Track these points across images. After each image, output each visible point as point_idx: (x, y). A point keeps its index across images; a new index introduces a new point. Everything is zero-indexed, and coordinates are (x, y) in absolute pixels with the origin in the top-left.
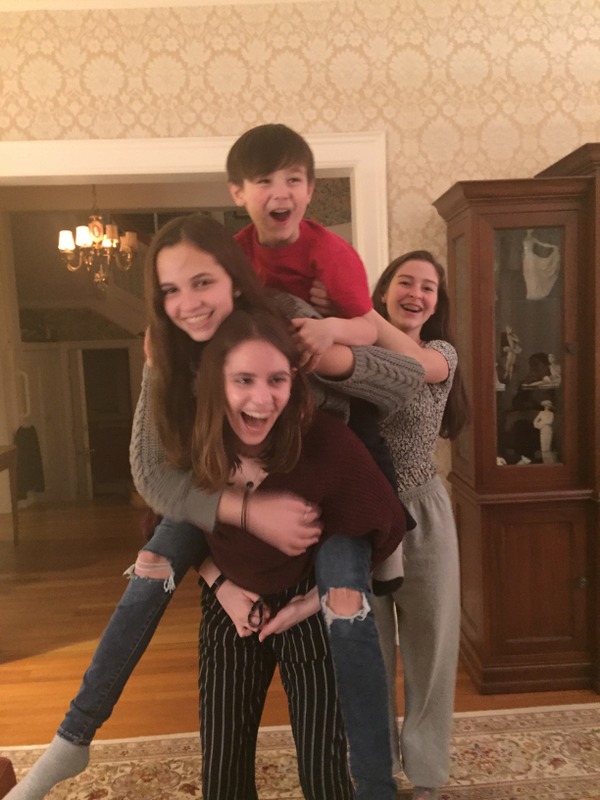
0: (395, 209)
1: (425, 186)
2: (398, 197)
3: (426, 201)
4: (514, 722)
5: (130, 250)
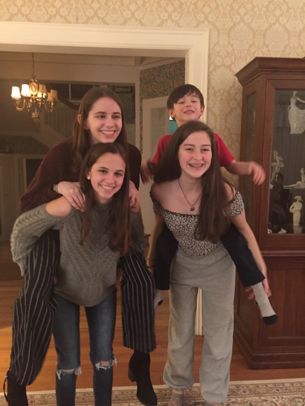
0: (212, 77)
1: (230, 65)
2: (215, 70)
3: (231, 74)
4: (272, 388)
5: (53, 100)
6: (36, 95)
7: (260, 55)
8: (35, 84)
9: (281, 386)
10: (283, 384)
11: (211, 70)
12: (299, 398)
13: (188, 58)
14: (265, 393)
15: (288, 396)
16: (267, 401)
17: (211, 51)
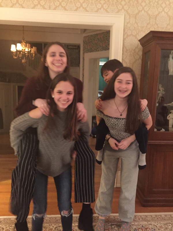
0: (125, 41)
1: (136, 34)
2: (127, 37)
3: (136, 40)
4: (155, 218)
5: (34, 53)
6: (25, 50)
7: (153, 30)
8: (24, 43)
9: (160, 216)
10: (161, 215)
11: (125, 37)
12: (169, 223)
13: (112, 30)
14: (150, 220)
15: (163, 222)
16: (151, 224)
17: (125, 26)
